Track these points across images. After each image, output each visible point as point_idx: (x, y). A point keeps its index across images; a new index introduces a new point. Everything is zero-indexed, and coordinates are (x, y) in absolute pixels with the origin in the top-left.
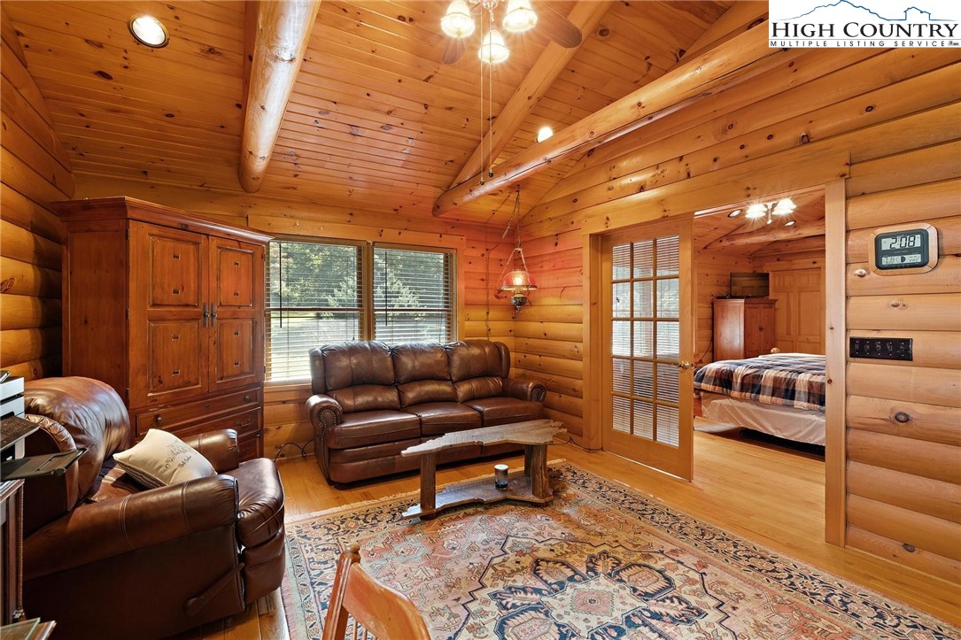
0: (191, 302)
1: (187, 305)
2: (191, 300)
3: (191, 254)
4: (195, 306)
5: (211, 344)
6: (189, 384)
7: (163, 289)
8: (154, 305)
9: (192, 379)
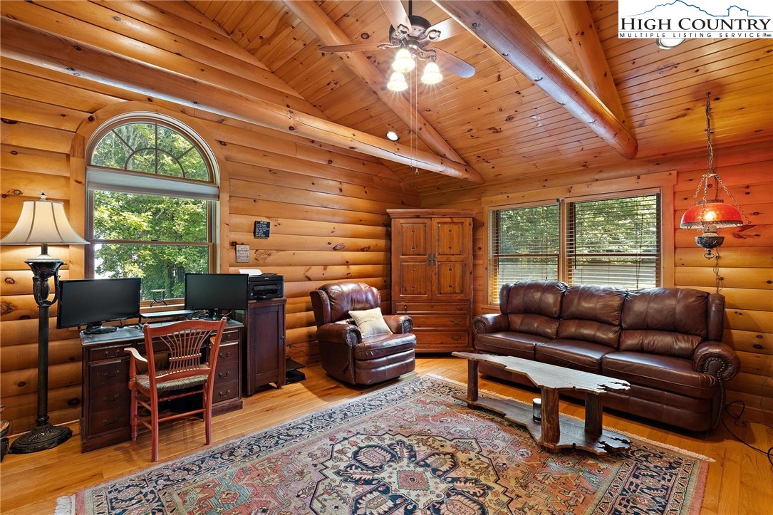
0: (422, 253)
1: (419, 255)
2: (422, 252)
3: (422, 229)
4: (424, 255)
5: (433, 275)
6: (421, 293)
7: (406, 247)
8: (403, 255)
9: (422, 291)
